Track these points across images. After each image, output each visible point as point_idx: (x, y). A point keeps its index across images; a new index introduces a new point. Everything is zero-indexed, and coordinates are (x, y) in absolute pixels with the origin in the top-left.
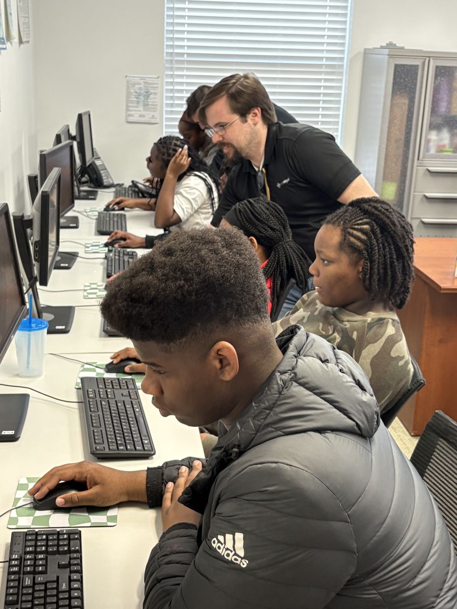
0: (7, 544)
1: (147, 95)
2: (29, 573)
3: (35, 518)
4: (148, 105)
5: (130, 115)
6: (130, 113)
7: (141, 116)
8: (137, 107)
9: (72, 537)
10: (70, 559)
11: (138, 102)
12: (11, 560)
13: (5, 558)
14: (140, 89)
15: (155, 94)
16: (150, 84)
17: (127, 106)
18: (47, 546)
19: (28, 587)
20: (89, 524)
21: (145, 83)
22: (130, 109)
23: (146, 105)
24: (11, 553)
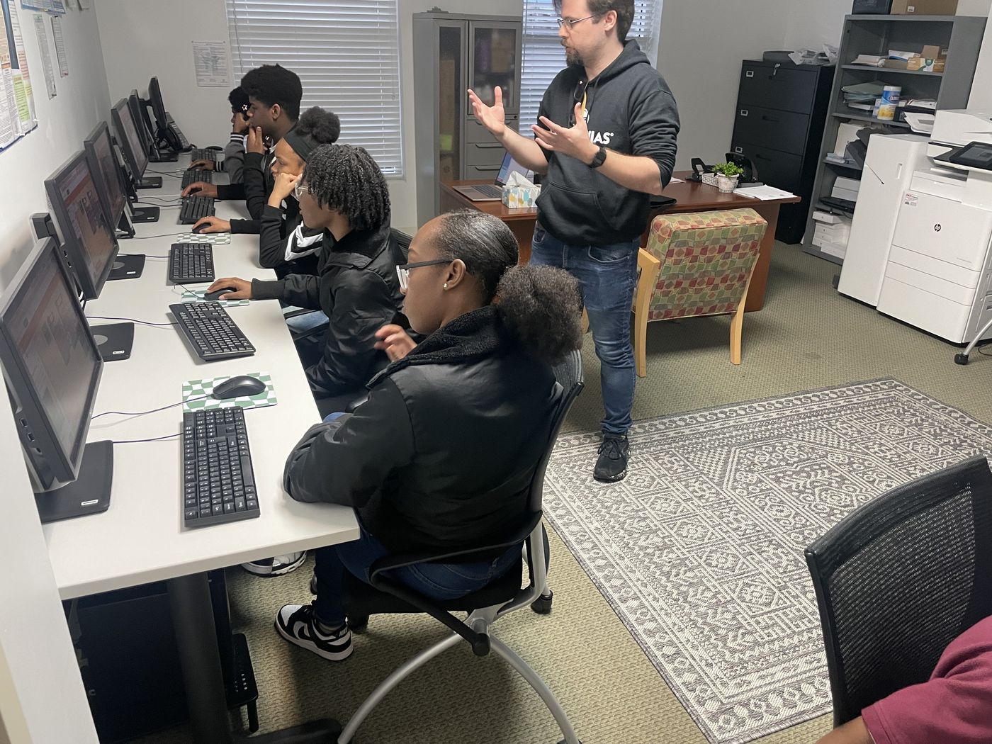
0: (181, 423)
1: (215, 59)
2: (202, 438)
3: (203, 406)
4: (217, 69)
5: (200, 80)
6: (199, 77)
7: (211, 80)
8: (207, 72)
9: (235, 411)
10: (236, 426)
11: (207, 67)
12: (185, 431)
13: (181, 431)
14: (208, 54)
15: (223, 59)
16: (216, 49)
17: (197, 72)
18: (215, 419)
19: (202, 447)
20: (254, 406)
21: (211, 48)
22: (201, 73)
23: (215, 70)
24: (185, 426)
